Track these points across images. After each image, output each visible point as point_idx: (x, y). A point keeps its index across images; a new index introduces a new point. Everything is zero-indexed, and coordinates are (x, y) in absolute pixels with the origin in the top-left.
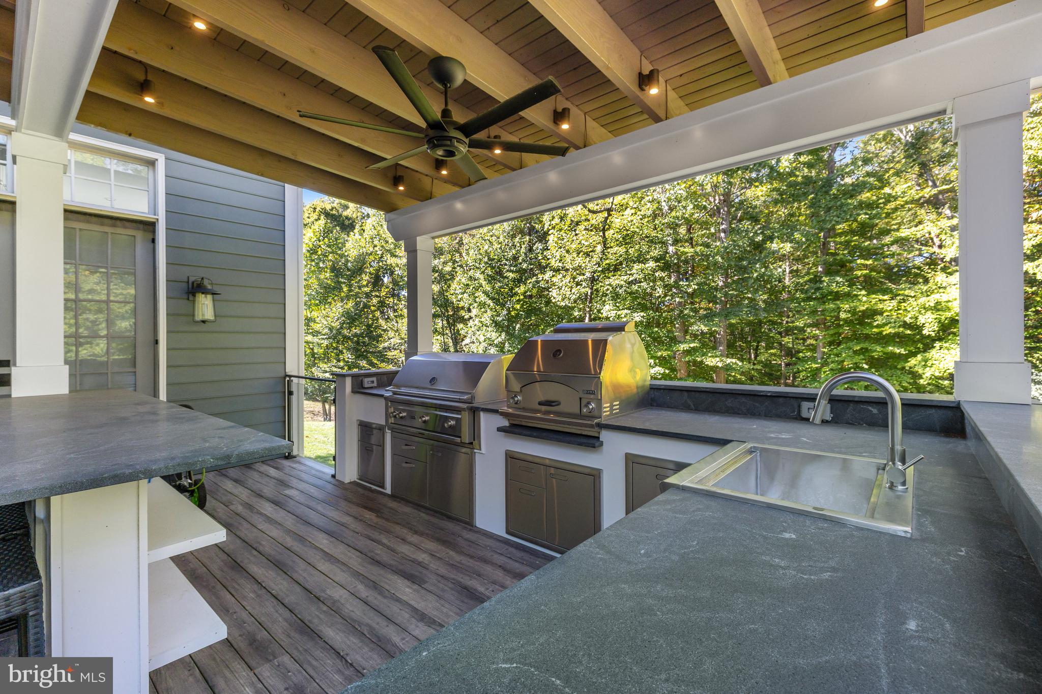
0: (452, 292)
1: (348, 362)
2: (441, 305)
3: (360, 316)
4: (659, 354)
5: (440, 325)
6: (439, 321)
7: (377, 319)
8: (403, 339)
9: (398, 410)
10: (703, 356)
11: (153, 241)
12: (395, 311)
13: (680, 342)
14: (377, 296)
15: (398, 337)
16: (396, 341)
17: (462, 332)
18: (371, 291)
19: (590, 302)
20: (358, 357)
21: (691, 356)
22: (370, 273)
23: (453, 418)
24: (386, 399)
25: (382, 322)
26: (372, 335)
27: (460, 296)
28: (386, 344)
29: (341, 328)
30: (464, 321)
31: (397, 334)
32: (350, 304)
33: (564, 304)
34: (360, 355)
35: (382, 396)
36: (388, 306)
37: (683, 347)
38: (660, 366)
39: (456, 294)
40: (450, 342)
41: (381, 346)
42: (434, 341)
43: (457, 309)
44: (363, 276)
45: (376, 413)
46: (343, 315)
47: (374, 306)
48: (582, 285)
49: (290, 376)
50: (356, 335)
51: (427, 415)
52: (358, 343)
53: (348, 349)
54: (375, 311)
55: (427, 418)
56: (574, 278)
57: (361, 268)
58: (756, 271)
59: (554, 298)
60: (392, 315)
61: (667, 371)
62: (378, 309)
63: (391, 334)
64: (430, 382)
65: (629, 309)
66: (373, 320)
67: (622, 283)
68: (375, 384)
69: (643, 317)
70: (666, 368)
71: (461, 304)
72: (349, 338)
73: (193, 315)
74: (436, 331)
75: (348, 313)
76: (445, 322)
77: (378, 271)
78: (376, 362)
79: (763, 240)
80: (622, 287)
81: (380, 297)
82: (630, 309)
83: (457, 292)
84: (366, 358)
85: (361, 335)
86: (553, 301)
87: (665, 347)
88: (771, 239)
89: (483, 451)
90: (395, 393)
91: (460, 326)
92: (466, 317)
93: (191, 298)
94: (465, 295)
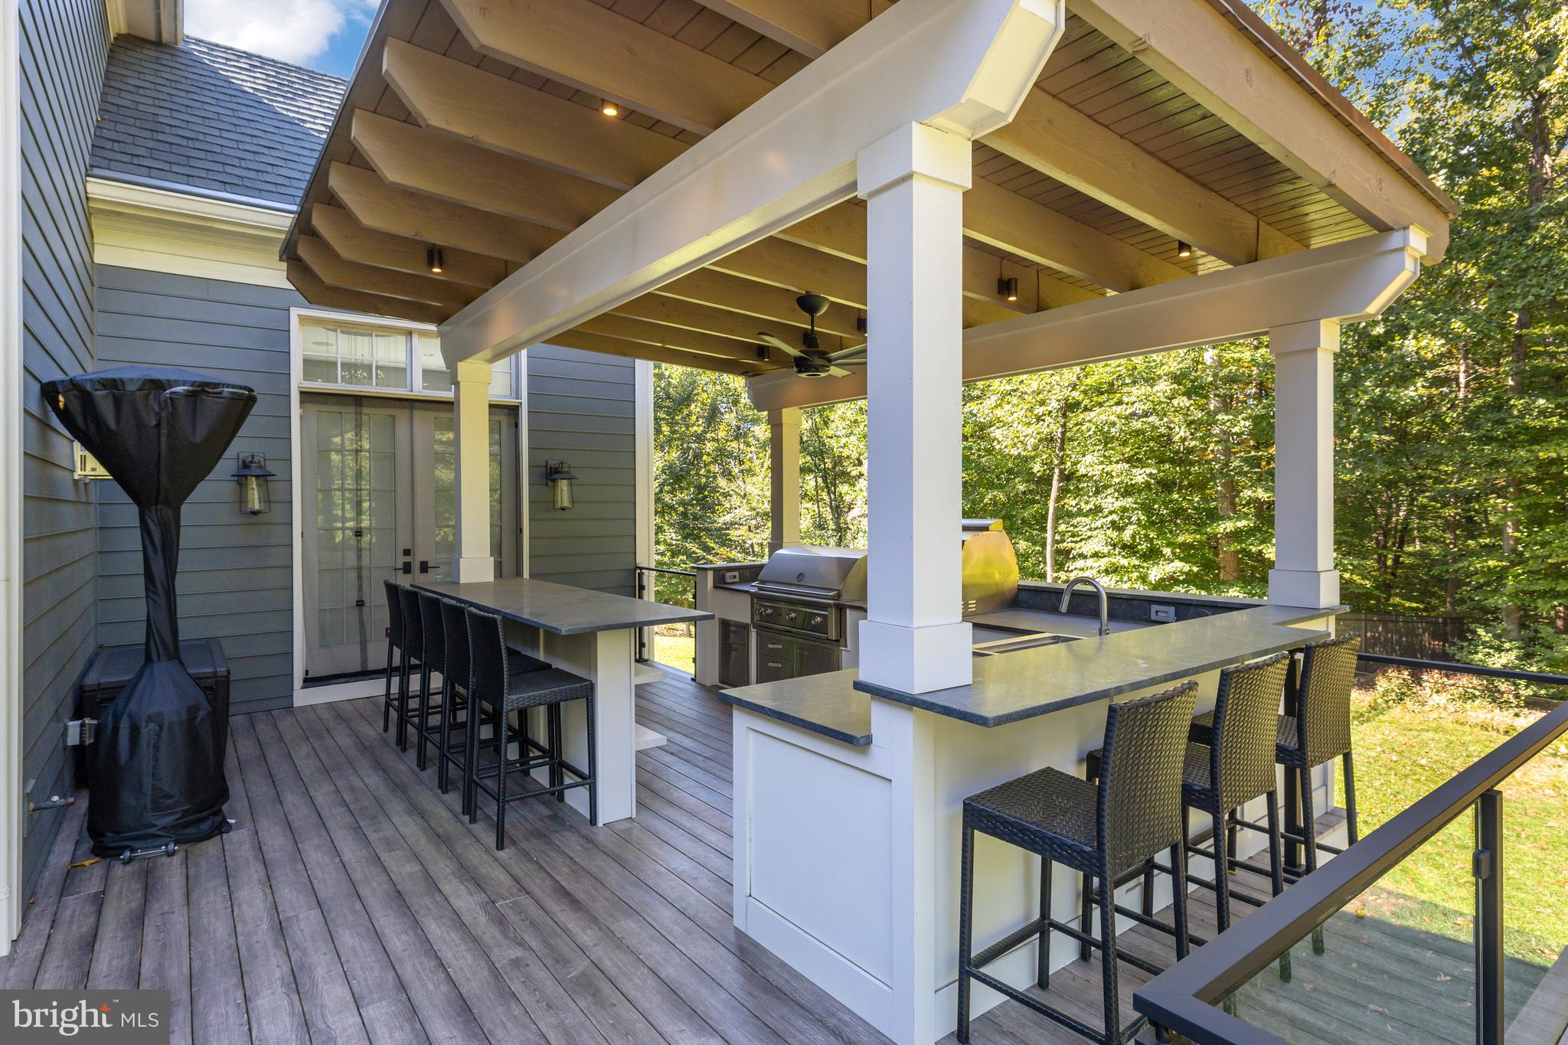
0: (830, 433)
1: (671, 545)
2: (814, 452)
3: (688, 473)
4: (1181, 539)
5: (813, 483)
6: (810, 477)
7: (715, 477)
8: (754, 509)
9: (764, 606)
10: (1263, 542)
11: (517, 425)
12: (741, 463)
13: (1222, 518)
14: (714, 440)
15: (745, 507)
16: (743, 512)
17: (847, 499)
18: (705, 432)
19: (1062, 449)
20: (685, 538)
21: (1240, 542)
22: (703, 403)
23: (819, 615)
24: (752, 595)
25: (722, 482)
26: (706, 499)
27: (844, 440)
28: (728, 518)
29: (661, 491)
30: (851, 480)
31: (745, 501)
32: (675, 455)
33: (1016, 453)
34: (689, 534)
35: (747, 592)
36: (730, 455)
37: (1228, 526)
38: (1181, 560)
39: (837, 437)
40: (828, 514)
41: (721, 520)
42: (803, 511)
43: (838, 461)
44: (693, 406)
45: (740, 611)
46: (663, 471)
47: (708, 454)
48: (1043, 420)
49: (641, 568)
50: (682, 503)
51: (794, 611)
52: (684, 515)
53: (671, 525)
54: (711, 462)
55: (793, 615)
56: (1031, 410)
57: (689, 396)
58: (1365, 392)
59: (999, 442)
60: (736, 470)
61: (1195, 569)
62: (716, 461)
63: (735, 500)
64: (798, 577)
65: (1128, 460)
66: (708, 477)
67: (1113, 418)
68: (737, 580)
69: (1150, 475)
70: (1195, 563)
71: (846, 452)
72: (672, 507)
73: (554, 502)
74: (806, 495)
75: (670, 467)
76: (820, 480)
77: (714, 400)
78: (712, 545)
79: (1386, 333)
80: (1114, 424)
81: (718, 440)
82: (1128, 462)
83: (838, 433)
84: (696, 538)
85: (689, 503)
86: (998, 447)
87: (1193, 527)
88: (1403, 330)
89: (849, 648)
90: (760, 589)
91: (843, 488)
92: (854, 473)
93: (550, 483)
94: (852, 437)
